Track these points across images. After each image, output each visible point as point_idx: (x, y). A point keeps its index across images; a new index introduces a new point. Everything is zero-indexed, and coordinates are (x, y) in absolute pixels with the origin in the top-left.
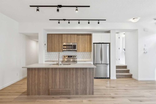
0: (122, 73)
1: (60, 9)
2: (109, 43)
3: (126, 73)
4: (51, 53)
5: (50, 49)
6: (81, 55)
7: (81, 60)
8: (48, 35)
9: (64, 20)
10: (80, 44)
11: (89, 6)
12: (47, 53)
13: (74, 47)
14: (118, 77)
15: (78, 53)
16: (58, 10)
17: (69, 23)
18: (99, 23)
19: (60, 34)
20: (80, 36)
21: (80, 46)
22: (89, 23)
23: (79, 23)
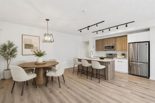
4: (98, 52)
5: (98, 49)
8: (96, 40)
9: (100, 30)
10: (118, 44)
11: (104, 21)
12: (96, 52)
13: (113, 47)
15: (118, 52)
16: (88, 29)
17: (103, 32)
18: (126, 26)
19: (104, 39)
20: (118, 38)
21: (118, 46)
22: (117, 28)
23: (109, 30)
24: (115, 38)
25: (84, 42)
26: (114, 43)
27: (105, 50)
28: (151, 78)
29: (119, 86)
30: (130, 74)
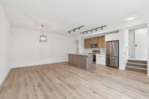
0: (139, 67)
1: (75, 30)
2: (118, 41)
3: (144, 68)
4: (86, 49)
5: (86, 47)
6: (102, 50)
7: (102, 53)
8: (85, 40)
9: (85, 32)
12: (84, 49)
13: (96, 45)
14: (127, 69)
15: (101, 49)
16: (74, 31)
17: (87, 33)
18: (102, 29)
19: (90, 39)
20: (100, 38)
21: (100, 44)
22: (96, 30)
23: (91, 32)
24: (98, 37)
25: (75, 41)
26: (97, 42)
27: (91, 48)
28: (119, 68)
29: (91, 72)
30: (106, 66)
